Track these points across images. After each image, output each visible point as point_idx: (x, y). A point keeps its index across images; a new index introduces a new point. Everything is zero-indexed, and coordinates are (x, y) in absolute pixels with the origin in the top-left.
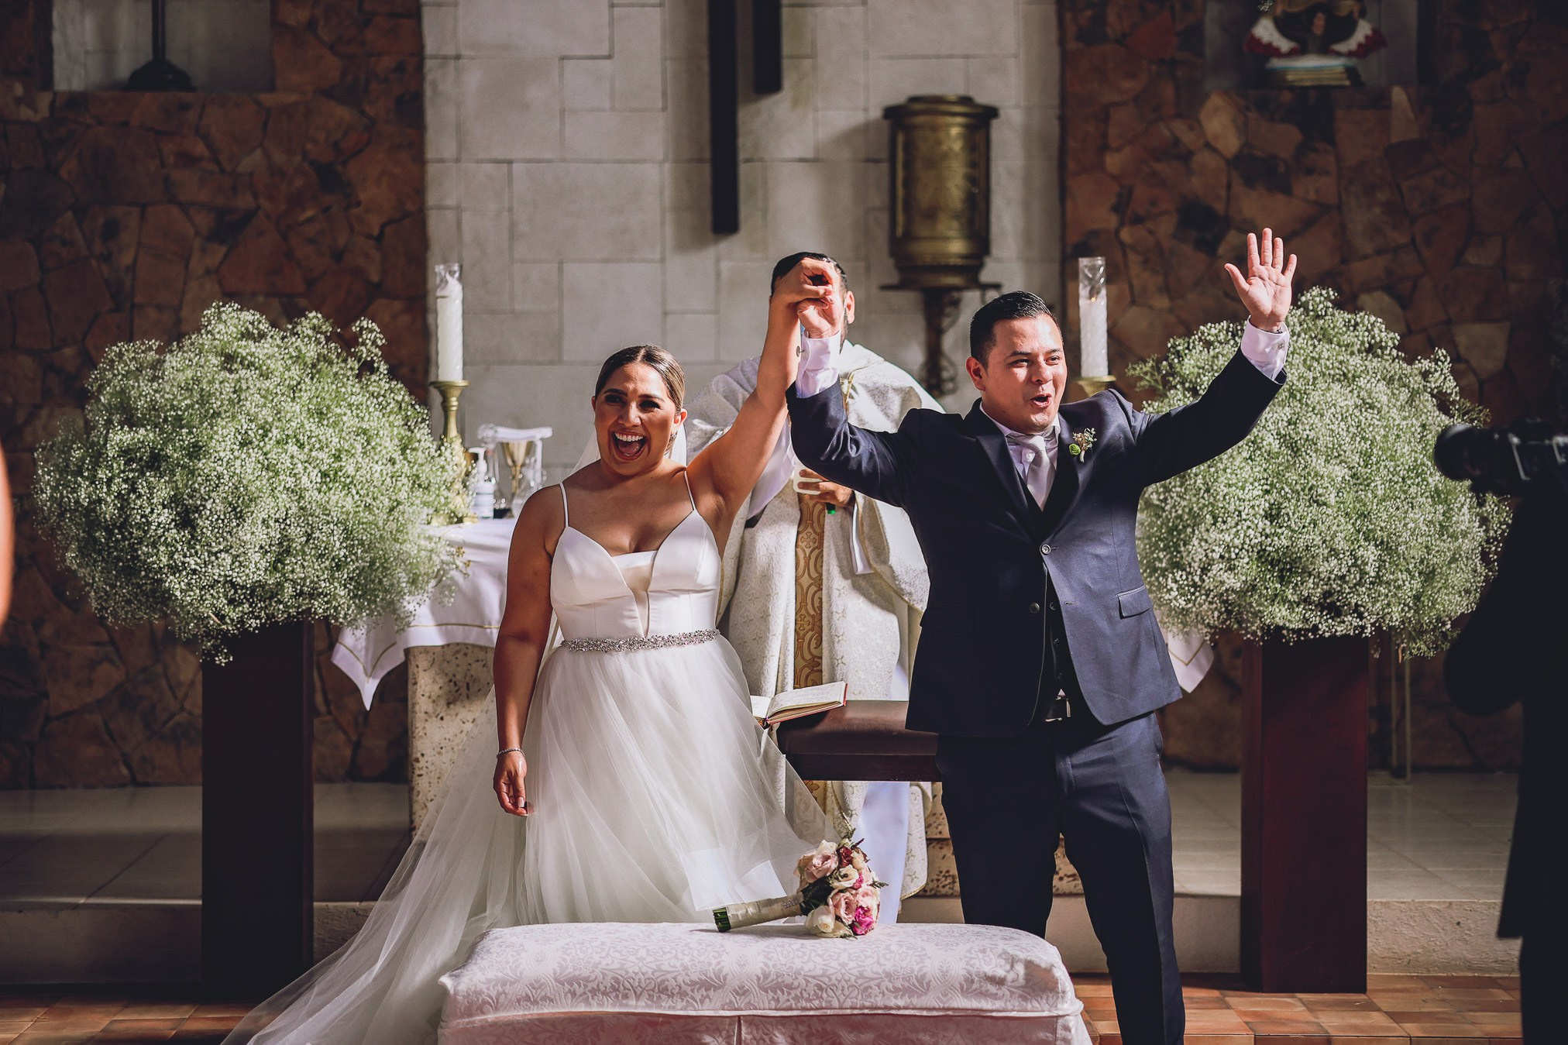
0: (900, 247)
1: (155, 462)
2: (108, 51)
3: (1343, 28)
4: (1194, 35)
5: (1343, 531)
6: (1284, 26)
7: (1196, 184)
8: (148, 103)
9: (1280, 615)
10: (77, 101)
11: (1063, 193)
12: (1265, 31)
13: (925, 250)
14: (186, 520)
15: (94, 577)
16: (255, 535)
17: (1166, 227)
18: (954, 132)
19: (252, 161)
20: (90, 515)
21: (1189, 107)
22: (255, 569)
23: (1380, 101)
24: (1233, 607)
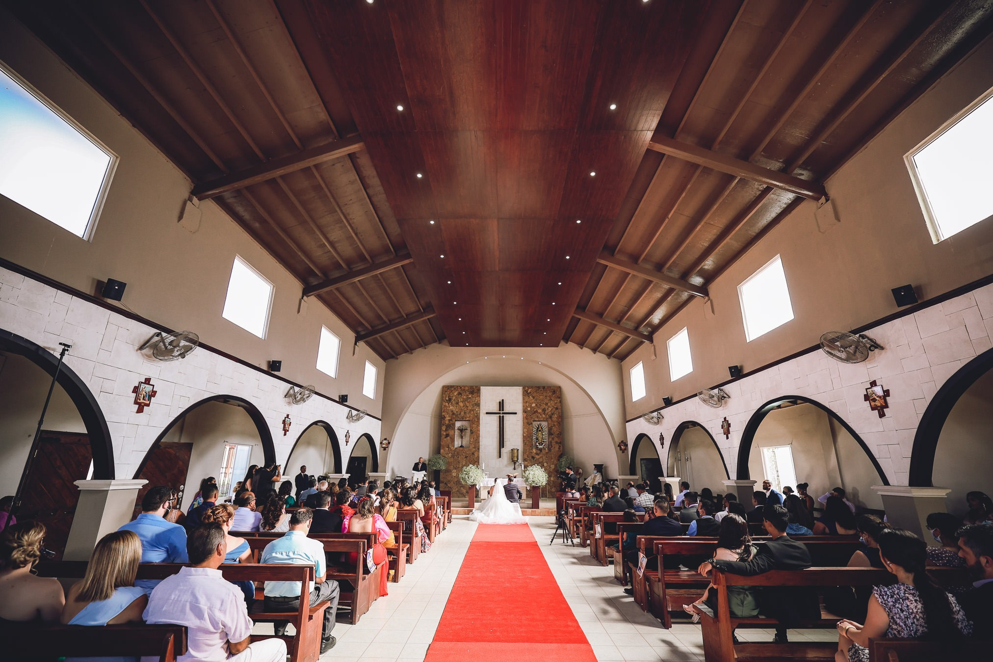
0: (512, 459)
1: (466, 474)
2: (458, 445)
3: (543, 444)
4: (532, 444)
5: (537, 479)
6: (539, 444)
7: (533, 455)
8: (461, 448)
9: (533, 485)
10: (457, 448)
11: (524, 455)
12: (537, 444)
13: (514, 459)
14: (468, 478)
15: (463, 481)
16: (472, 479)
17: (531, 458)
18: (516, 451)
19: (468, 452)
20: (463, 477)
21: (532, 449)
22: (472, 481)
23: (545, 449)
24: (531, 484)
